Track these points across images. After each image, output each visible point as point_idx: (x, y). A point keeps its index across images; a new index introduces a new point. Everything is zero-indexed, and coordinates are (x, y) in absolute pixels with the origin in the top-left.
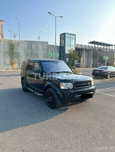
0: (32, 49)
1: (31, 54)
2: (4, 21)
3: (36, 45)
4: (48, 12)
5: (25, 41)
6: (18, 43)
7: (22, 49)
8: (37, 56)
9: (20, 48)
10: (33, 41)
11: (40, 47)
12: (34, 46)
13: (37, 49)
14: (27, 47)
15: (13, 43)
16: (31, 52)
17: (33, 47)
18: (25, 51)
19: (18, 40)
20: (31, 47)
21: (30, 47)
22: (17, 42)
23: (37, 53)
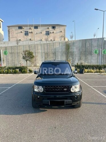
0: (86, 47)
1: (85, 51)
2: (66, 26)
3: (90, 42)
4: (95, 9)
5: (80, 40)
6: (74, 43)
7: (77, 48)
8: (91, 53)
9: (75, 48)
10: (88, 39)
11: (95, 44)
12: (88, 43)
13: (91, 47)
14: (81, 45)
15: (69, 44)
16: (85, 49)
17: (88, 45)
18: (79, 50)
19: (74, 41)
20: (86, 45)
21: (84, 45)
22: (72, 42)
23: (91, 50)
